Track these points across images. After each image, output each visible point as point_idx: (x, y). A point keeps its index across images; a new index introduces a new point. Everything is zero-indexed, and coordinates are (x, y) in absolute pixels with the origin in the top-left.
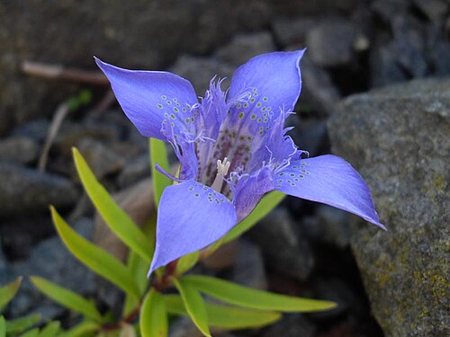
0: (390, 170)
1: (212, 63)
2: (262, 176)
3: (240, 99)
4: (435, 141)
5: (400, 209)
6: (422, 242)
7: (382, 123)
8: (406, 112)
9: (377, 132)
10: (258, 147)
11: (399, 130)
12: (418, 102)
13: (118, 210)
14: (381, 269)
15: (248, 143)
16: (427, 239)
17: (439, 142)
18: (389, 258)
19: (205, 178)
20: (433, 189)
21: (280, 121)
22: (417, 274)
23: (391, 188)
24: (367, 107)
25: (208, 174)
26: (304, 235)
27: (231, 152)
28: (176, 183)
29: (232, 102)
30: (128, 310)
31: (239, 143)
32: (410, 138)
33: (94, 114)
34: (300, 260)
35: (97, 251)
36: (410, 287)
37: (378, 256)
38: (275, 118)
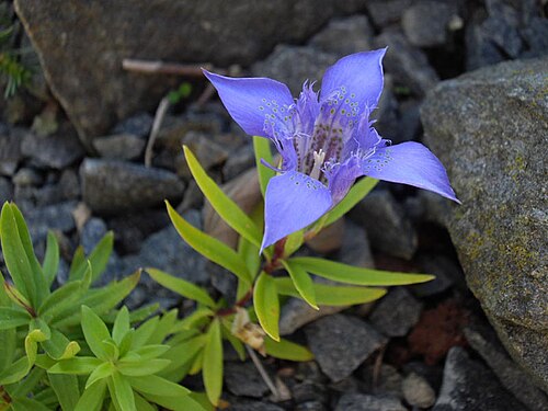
0: (477, 152)
1: (309, 51)
2: (352, 164)
3: (331, 98)
4: (516, 124)
5: (486, 188)
6: (505, 217)
7: (468, 108)
8: (490, 97)
9: (463, 117)
10: (349, 138)
11: (484, 115)
12: (501, 87)
13: (227, 199)
14: (472, 243)
15: (340, 135)
16: (509, 214)
17: (519, 125)
18: (478, 233)
19: (304, 167)
20: (515, 168)
21: (365, 116)
22: (502, 246)
23: (479, 169)
24: (455, 93)
25: (307, 164)
26: (406, 215)
27: (326, 143)
28: (279, 174)
29: (324, 100)
30: (240, 294)
31: (332, 135)
32: (493, 121)
33: (195, 106)
34: (404, 239)
35: (209, 239)
36: (496, 259)
37: (468, 232)
38: (362, 111)
